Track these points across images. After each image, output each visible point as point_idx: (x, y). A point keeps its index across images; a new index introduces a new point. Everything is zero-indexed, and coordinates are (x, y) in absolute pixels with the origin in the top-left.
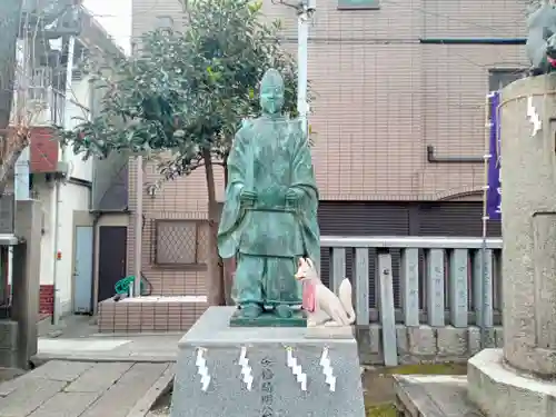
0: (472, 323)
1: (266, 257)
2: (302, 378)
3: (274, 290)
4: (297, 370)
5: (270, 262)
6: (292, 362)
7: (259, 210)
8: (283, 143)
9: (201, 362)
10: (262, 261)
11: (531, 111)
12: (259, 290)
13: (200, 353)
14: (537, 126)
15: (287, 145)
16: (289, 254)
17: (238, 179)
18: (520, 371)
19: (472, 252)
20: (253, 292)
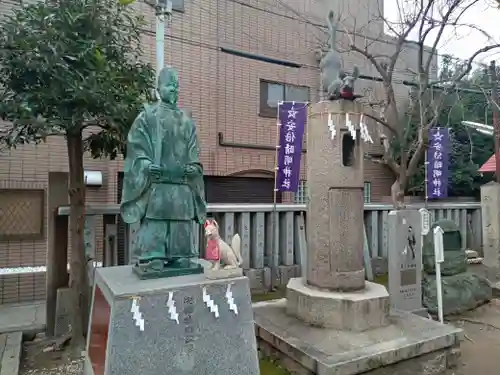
0: (266, 265)
1: (168, 221)
2: (215, 309)
3: (176, 247)
4: (210, 303)
5: (172, 225)
6: (206, 298)
7: (164, 182)
8: (182, 128)
9: (135, 308)
10: (165, 225)
11: (330, 123)
12: (163, 248)
13: (135, 301)
14: (334, 133)
15: (185, 131)
16: (186, 218)
17: (143, 155)
18: (321, 288)
19: (267, 214)
20: (159, 250)
